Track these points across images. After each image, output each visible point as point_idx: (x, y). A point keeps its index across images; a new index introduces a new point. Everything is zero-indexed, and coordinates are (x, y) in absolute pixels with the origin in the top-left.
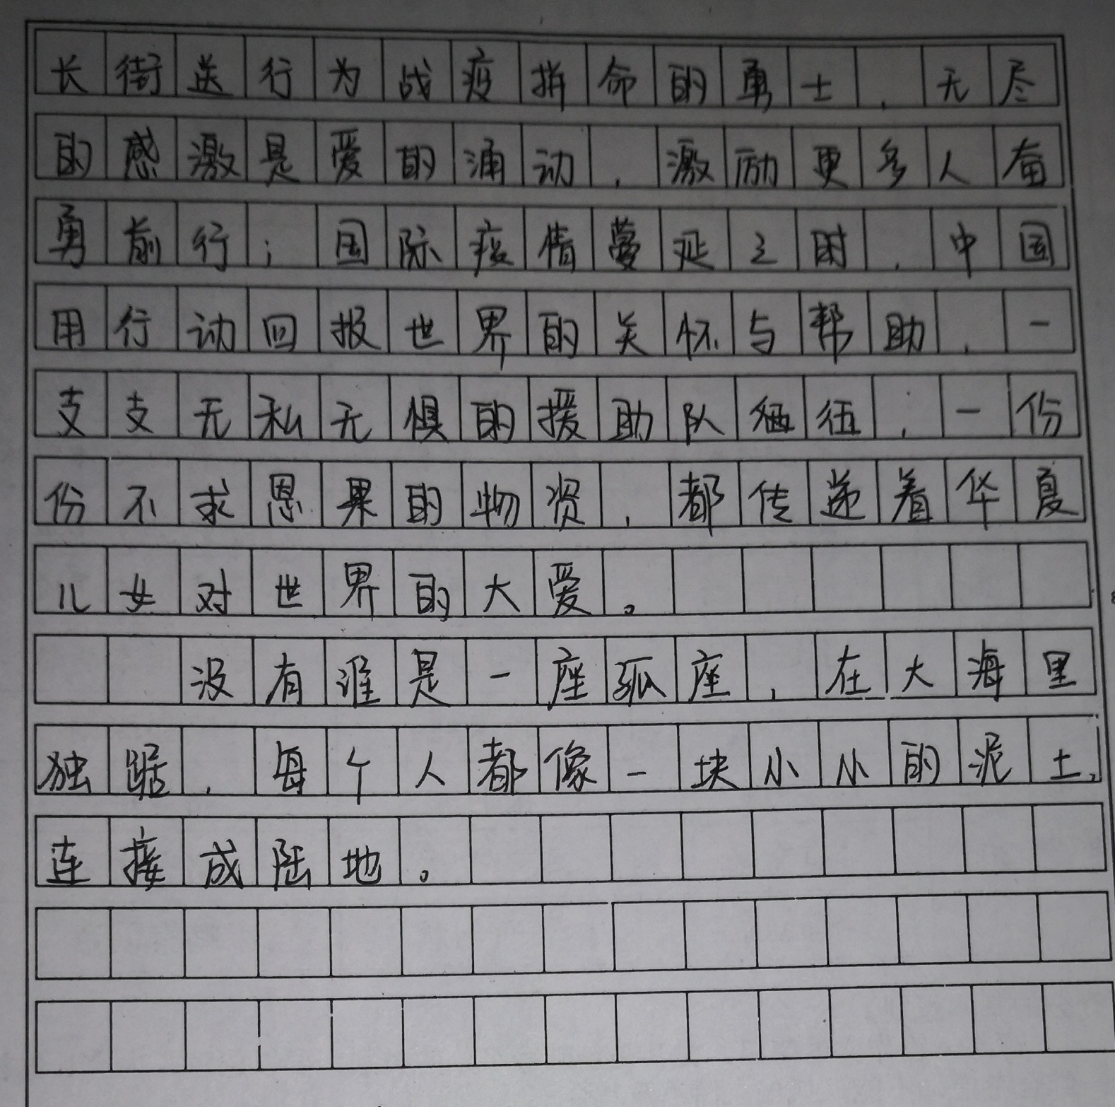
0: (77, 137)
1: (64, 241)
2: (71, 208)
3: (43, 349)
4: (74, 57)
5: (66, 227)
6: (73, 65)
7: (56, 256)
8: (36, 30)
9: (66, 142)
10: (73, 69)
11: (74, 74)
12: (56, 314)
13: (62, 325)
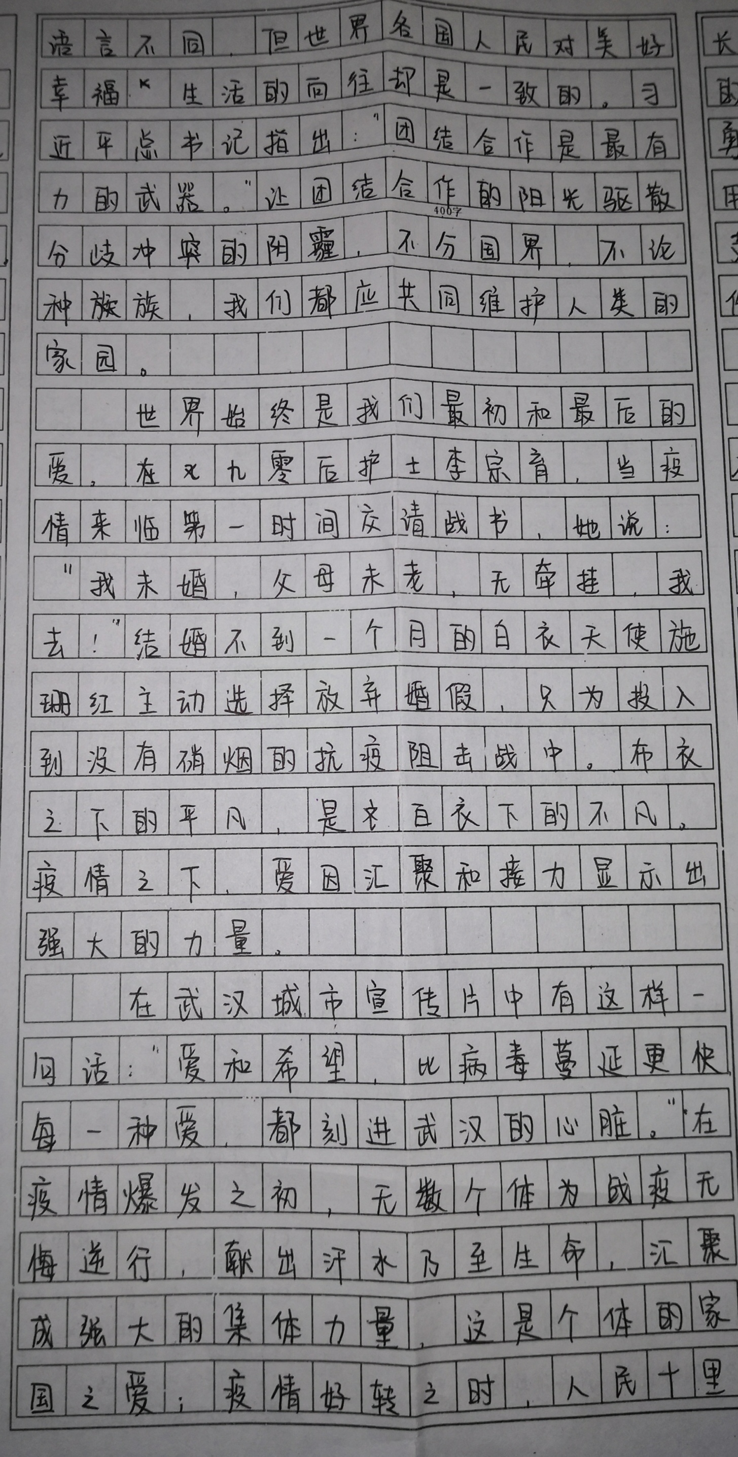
0: (731, 81)
1: (727, 144)
2: (730, 124)
3: (719, 210)
4: (726, 33)
5: (728, 135)
6: (727, 37)
7: (723, 153)
8: (702, 18)
9: (724, 84)
10: (726, 40)
11: (727, 42)
12: (725, 188)
13: (730, 194)
